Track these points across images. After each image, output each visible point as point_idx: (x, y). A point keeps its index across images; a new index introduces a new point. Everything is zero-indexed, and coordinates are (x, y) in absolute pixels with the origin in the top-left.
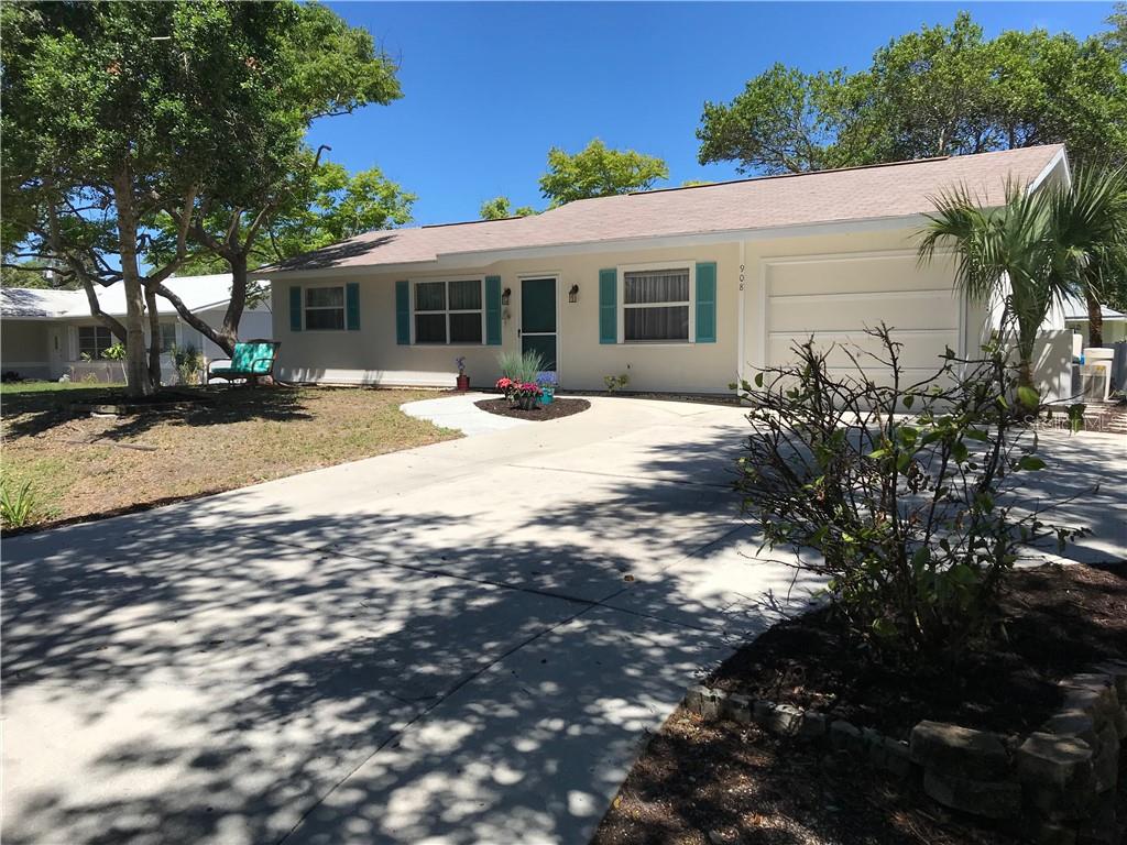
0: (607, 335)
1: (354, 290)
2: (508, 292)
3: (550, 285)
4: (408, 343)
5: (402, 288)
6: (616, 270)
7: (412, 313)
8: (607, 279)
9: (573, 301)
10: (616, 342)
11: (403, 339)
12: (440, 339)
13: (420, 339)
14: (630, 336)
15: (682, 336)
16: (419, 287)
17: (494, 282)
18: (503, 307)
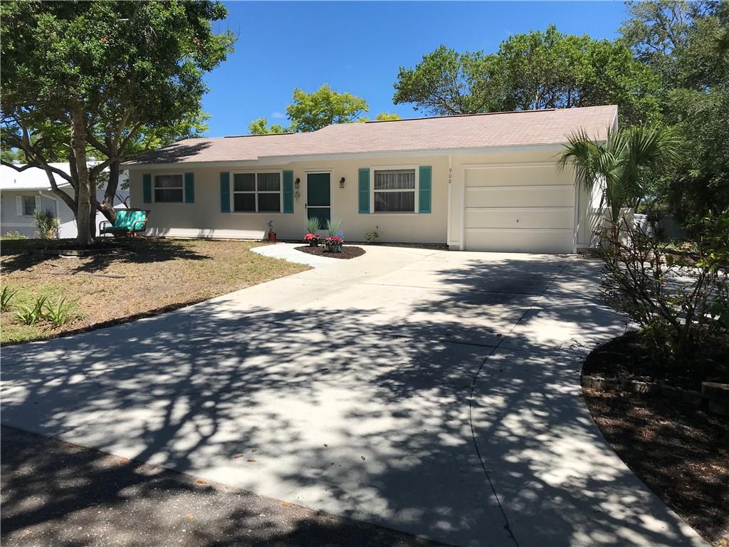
0: (364, 208)
1: (190, 177)
2: (298, 181)
3: (326, 177)
4: (229, 212)
5: (224, 177)
6: (369, 169)
7: (232, 193)
8: (364, 174)
9: (342, 187)
10: (369, 213)
11: (225, 208)
12: (252, 209)
13: (237, 210)
14: (378, 208)
15: (411, 209)
16: (236, 176)
17: (288, 175)
18: (295, 190)
